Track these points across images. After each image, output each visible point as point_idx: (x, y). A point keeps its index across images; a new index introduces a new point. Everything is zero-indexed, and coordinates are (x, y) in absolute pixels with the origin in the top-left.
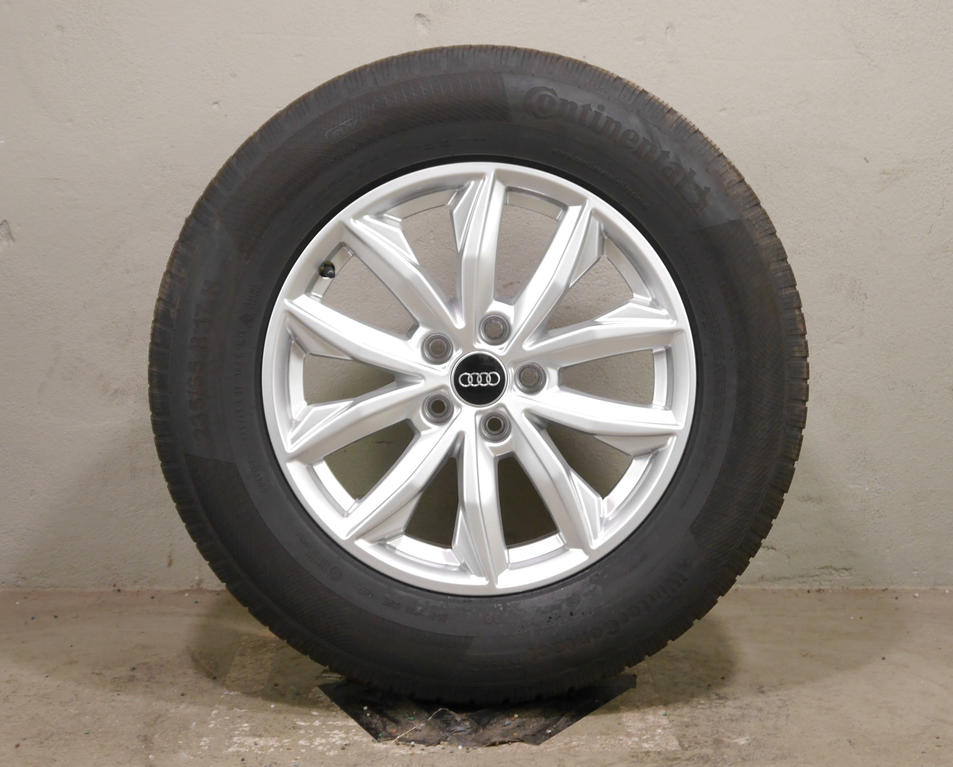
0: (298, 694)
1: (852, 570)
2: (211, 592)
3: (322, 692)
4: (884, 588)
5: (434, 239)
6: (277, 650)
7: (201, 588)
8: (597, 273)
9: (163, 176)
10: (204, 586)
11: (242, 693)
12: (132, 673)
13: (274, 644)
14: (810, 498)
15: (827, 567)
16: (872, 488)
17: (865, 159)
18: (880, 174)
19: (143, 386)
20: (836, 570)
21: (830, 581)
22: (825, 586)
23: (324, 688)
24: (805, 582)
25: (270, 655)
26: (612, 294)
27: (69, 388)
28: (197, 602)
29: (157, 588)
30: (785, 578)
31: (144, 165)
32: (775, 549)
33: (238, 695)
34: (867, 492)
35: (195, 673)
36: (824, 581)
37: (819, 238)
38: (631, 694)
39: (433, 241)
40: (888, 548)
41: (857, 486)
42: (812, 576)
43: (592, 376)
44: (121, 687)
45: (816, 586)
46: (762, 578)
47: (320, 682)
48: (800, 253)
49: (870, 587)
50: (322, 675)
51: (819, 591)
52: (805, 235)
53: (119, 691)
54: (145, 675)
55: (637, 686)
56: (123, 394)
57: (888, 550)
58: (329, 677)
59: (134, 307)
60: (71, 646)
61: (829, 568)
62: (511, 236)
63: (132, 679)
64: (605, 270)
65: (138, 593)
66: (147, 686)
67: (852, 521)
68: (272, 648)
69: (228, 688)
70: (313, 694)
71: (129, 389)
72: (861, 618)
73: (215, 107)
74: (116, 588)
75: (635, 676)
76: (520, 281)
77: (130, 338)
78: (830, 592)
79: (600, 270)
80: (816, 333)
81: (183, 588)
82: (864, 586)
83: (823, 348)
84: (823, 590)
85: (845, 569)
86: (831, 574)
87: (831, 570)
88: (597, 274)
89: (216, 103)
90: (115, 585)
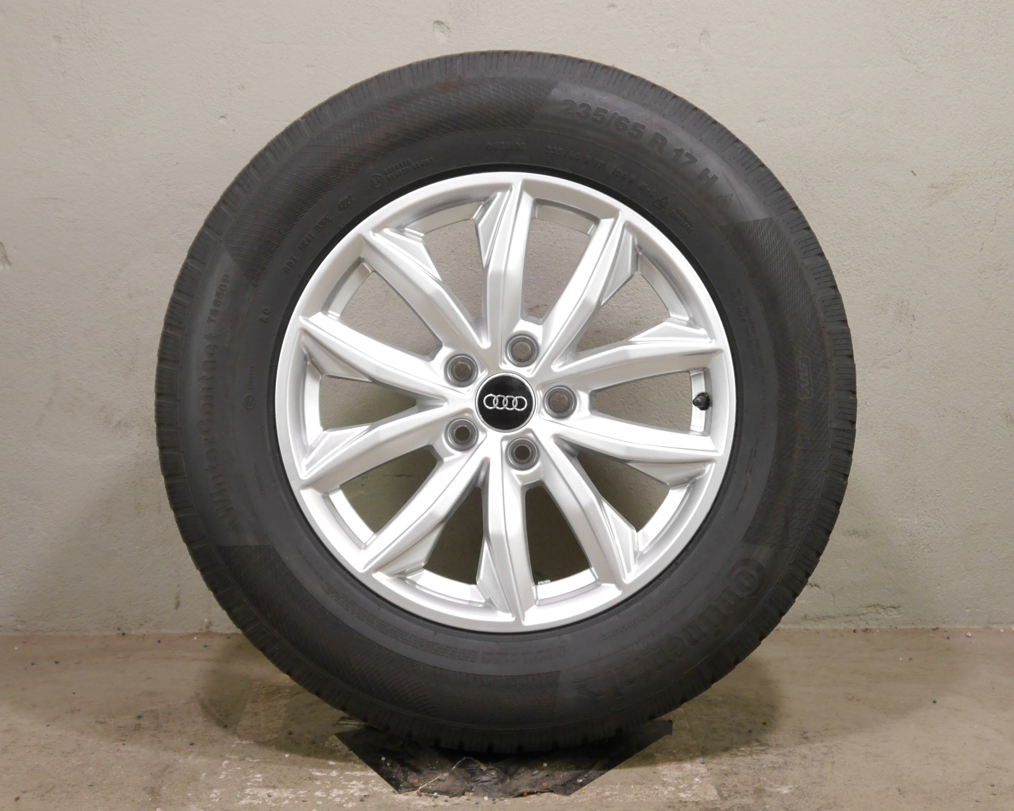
0: (314, 743)
1: (901, 609)
2: (221, 635)
3: (339, 741)
4: (934, 627)
5: (455, 260)
6: (292, 696)
7: (211, 631)
8: (628, 294)
9: (168, 195)
10: (213, 629)
11: (255, 742)
12: (137, 722)
13: (287, 690)
14: (855, 533)
15: (874, 606)
16: (922, 521)
17: (912, 172)
18: (928, 187)
19: (147, 418)
20: (884, 609)
21: (877, 620)
22: (873, 625)
23: (341, 736)
24: (851, 621)
25: (284, 702)
26: (645, 317)
27: (69, 420)
28: (206, 646)
29: (164, 631)
30: (830, 617)
31: (147, 183)
32: (818, 586)
33: (250, 744)
34: (916, 525)
35: (205, 721)
36: (871, 620)
37: (863, 256)
38: (667, 741)
39: (454, 262)
40: (939, 585)
41: (906, 519)
42: (858, 615)
43: (624, 404)
44: (127, 736)
45: (863, 626)
46: (805, 618)
47: (338, 730)
48: (843, 272)
49: (920, 627)
50: (339, 722)
51: (866, 630)
52: (849, 253)
53: (124, 741)
54: (152, 723)
55: (674, 732)
56: (127, 427)
57: (939, 587)
58: (347, 724)
59: (138, 334)
60: (74, 693)
61: (877, 606)
62: (537, 256)
63: (138, 727)
64: (637, 291)
65: (144, 637)
66: (154, 735)
67: (901, 556)
68: (286, 694)
69: (240, 737)
70: (329, 743)
71: (133, 421)
72: (910, 659)
73: (222, 121)
74: (120, 632)
75: (671, 722)
76: (547, 304)
77: (134, 367)
78: (878, 631)
79: (632, 291)
80: (861, 357)
81: (191, 631)
82: (913, 625)
83: (869, 372)
84: (870, 630)
85: (894, 607)
86: (878, 612)
87: (878, 609)
88: (628, 296)
89: (223, 117)
90: (119, 629)
